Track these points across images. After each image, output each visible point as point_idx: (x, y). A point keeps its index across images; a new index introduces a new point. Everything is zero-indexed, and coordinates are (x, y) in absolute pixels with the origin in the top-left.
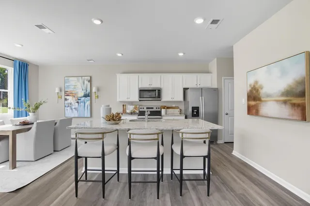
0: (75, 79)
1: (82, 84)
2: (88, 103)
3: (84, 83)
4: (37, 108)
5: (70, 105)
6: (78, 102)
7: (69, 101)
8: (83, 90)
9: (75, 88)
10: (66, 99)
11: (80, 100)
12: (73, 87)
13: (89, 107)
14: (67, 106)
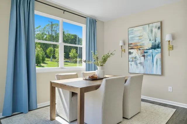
0: (141, 28)
1: (150, 33)
2: (158, 56)
3: (152, 31)
4: (105, 60)
5: (134, 60)
6: (144, 56)
7: (133, 55)
8: (150, 40)
9: (140, 39)
10: (130, 53)
11: (147, 52)
12: (138, 38)
13: (159, 62)
14: (131, 60)
